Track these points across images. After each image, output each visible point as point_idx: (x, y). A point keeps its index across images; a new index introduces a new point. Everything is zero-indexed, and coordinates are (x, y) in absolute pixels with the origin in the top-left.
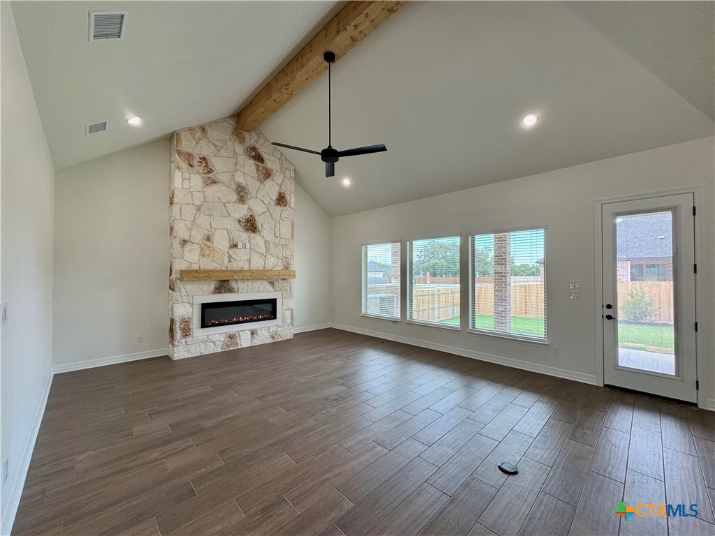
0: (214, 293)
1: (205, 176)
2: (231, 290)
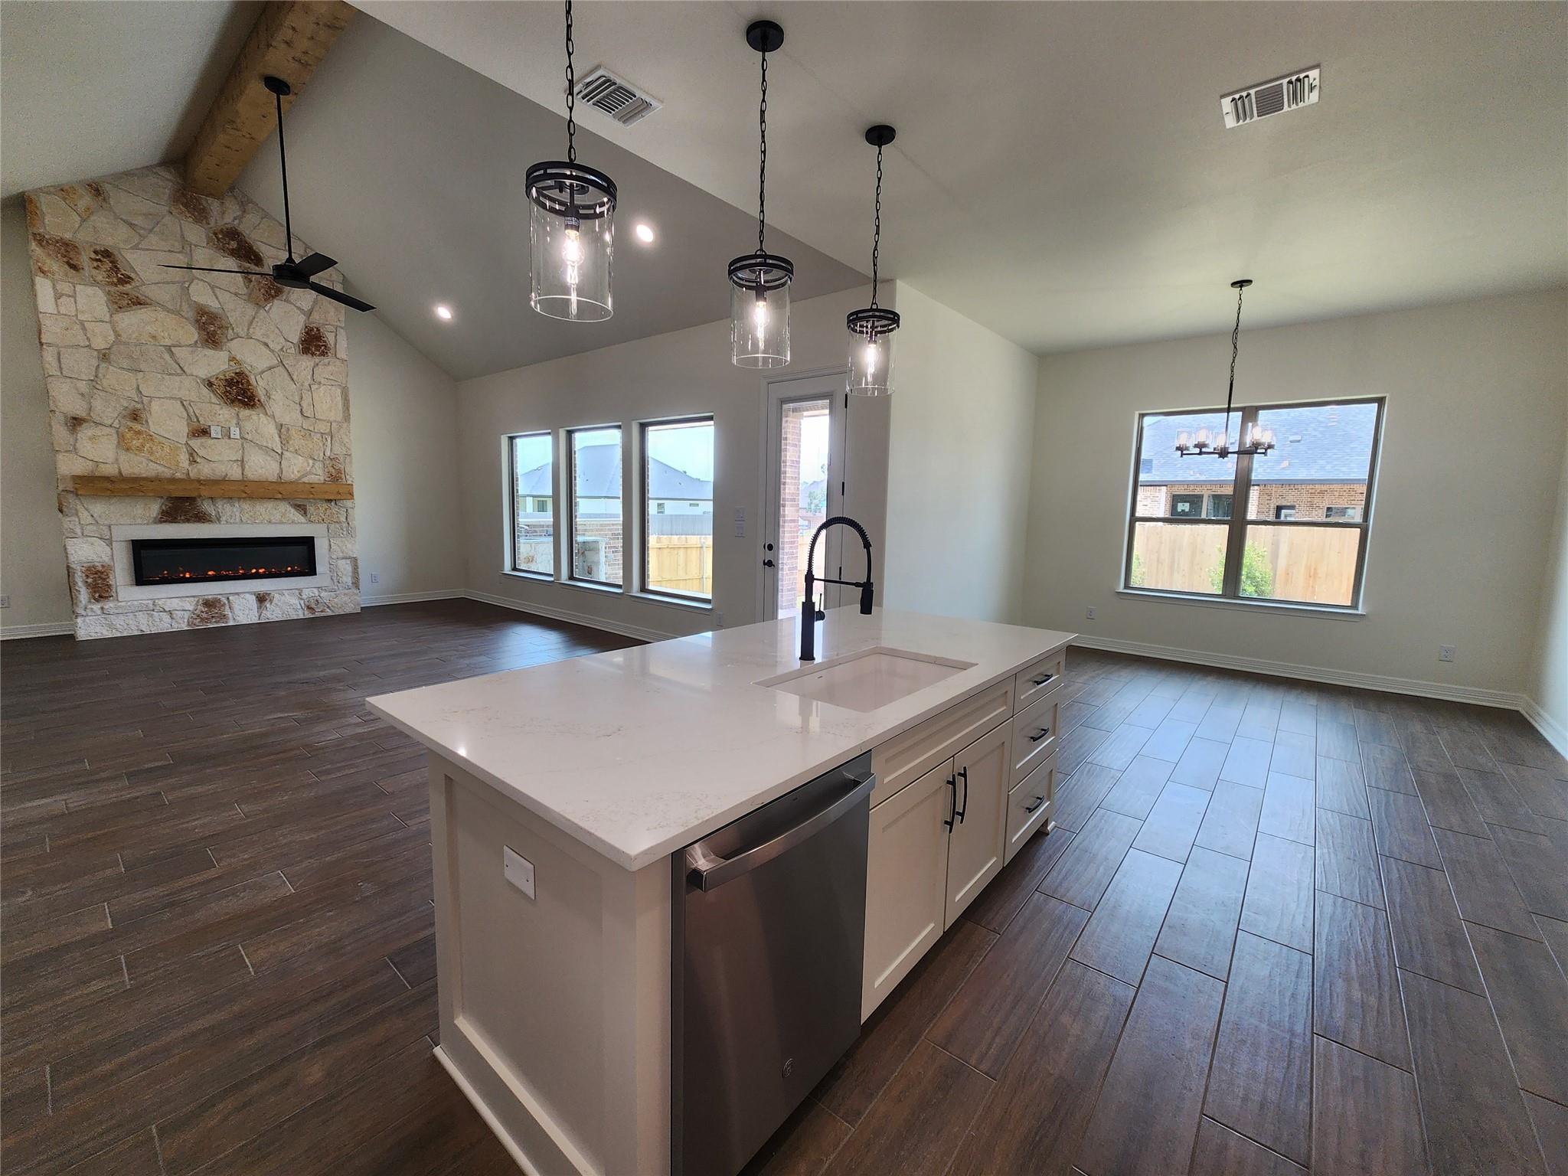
0: (161, 522)
1: (113, 289)
2: (201, 518)
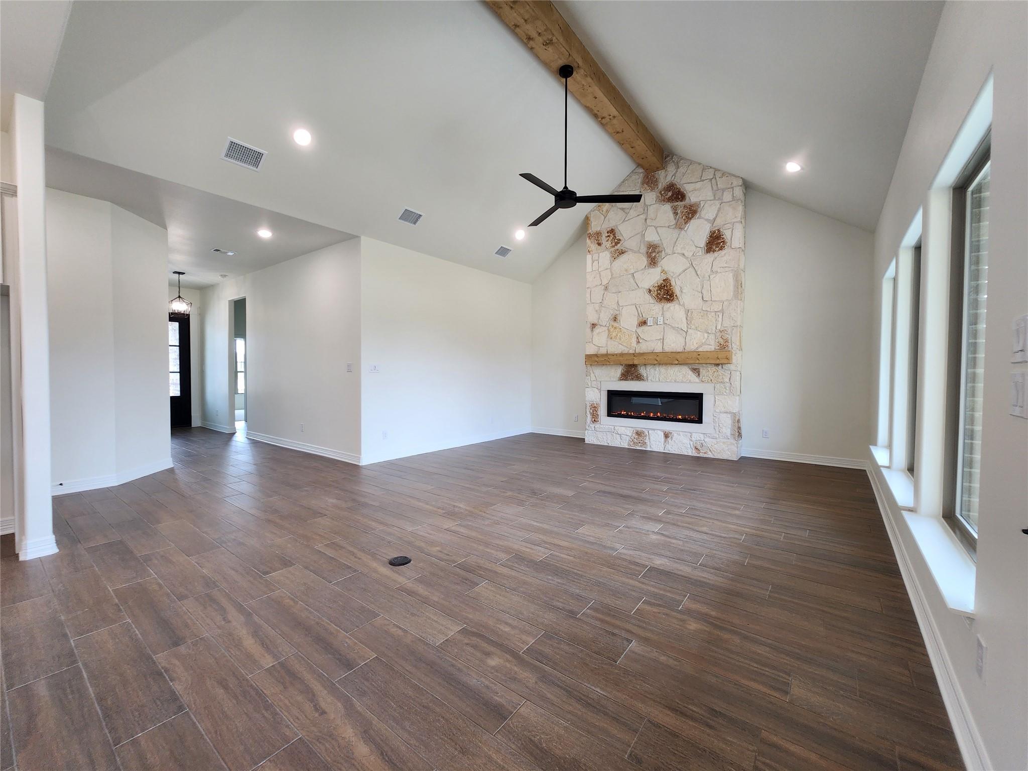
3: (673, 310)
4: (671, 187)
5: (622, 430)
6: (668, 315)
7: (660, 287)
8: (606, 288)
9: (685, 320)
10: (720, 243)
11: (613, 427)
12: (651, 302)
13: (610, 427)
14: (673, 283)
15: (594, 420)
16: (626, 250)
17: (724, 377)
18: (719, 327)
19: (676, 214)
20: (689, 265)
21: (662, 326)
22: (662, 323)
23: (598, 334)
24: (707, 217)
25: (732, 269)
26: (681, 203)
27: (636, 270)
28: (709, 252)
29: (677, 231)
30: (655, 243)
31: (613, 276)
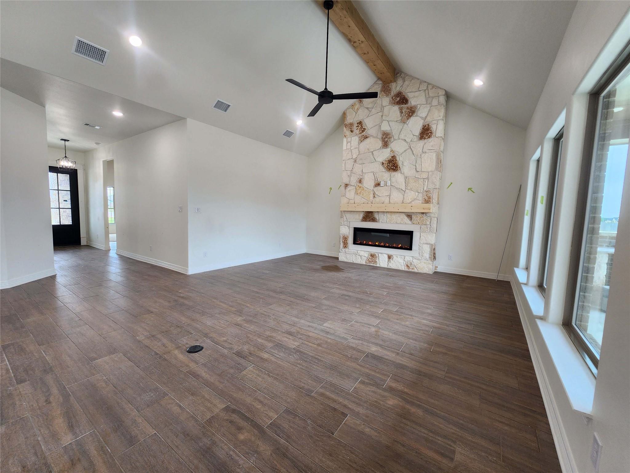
3: (398, 177)
4: (399, 94)
5: (362, 253)
6: (393, 179)
7: (390, 161)
8: (355, 161)
9: (404, 183)
10: (428, 134)
11: (356, 251)
12: (383, 171)
13: (355, 251)
14: (398, 159)
15: (345, 247)
16: (369, 136)
17: (426, 221)
18: (425, 189)
19: (401, 112)
20: (408, 147)
21: (390, 187)
22: (389, 185)
23: (350, 190)
24: (421, 115)
25: (435, 151)
26: (405, 105)
27: (375, 150)
28: (422, 139)
29: (401, 124)
30: (388, 132)
31: (360, 153)
